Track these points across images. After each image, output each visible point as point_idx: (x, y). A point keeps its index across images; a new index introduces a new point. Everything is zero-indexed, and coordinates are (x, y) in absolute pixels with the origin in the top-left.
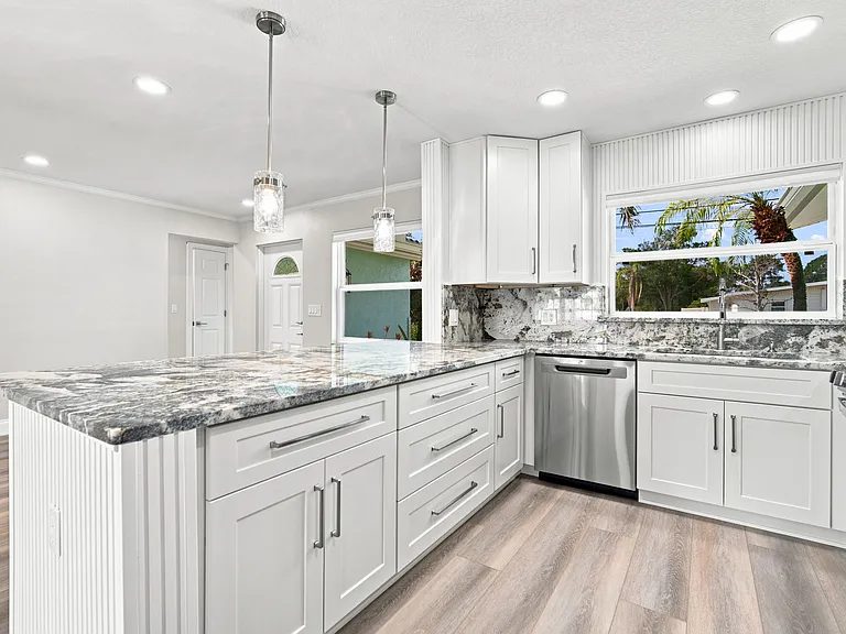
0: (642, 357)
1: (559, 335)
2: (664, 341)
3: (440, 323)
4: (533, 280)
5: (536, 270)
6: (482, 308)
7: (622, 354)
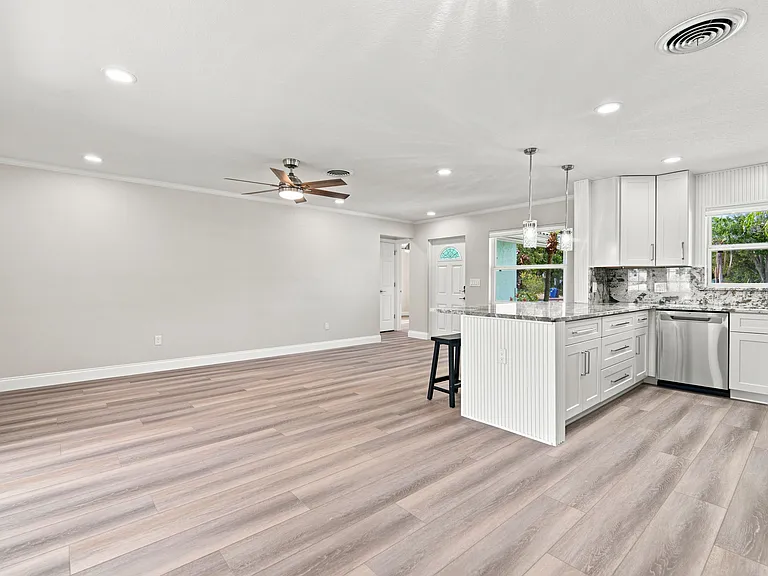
0: (733, 311)
1: (668, 299)
2: (750, 303)
3: (588, 290)
4: (652, 264)
5: (654, 258)
6: (610, 281)
7: (720, 309)
